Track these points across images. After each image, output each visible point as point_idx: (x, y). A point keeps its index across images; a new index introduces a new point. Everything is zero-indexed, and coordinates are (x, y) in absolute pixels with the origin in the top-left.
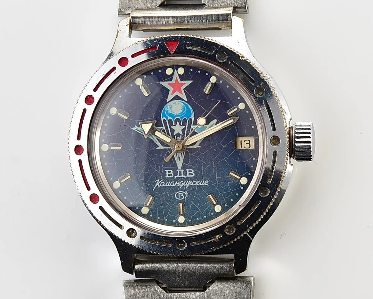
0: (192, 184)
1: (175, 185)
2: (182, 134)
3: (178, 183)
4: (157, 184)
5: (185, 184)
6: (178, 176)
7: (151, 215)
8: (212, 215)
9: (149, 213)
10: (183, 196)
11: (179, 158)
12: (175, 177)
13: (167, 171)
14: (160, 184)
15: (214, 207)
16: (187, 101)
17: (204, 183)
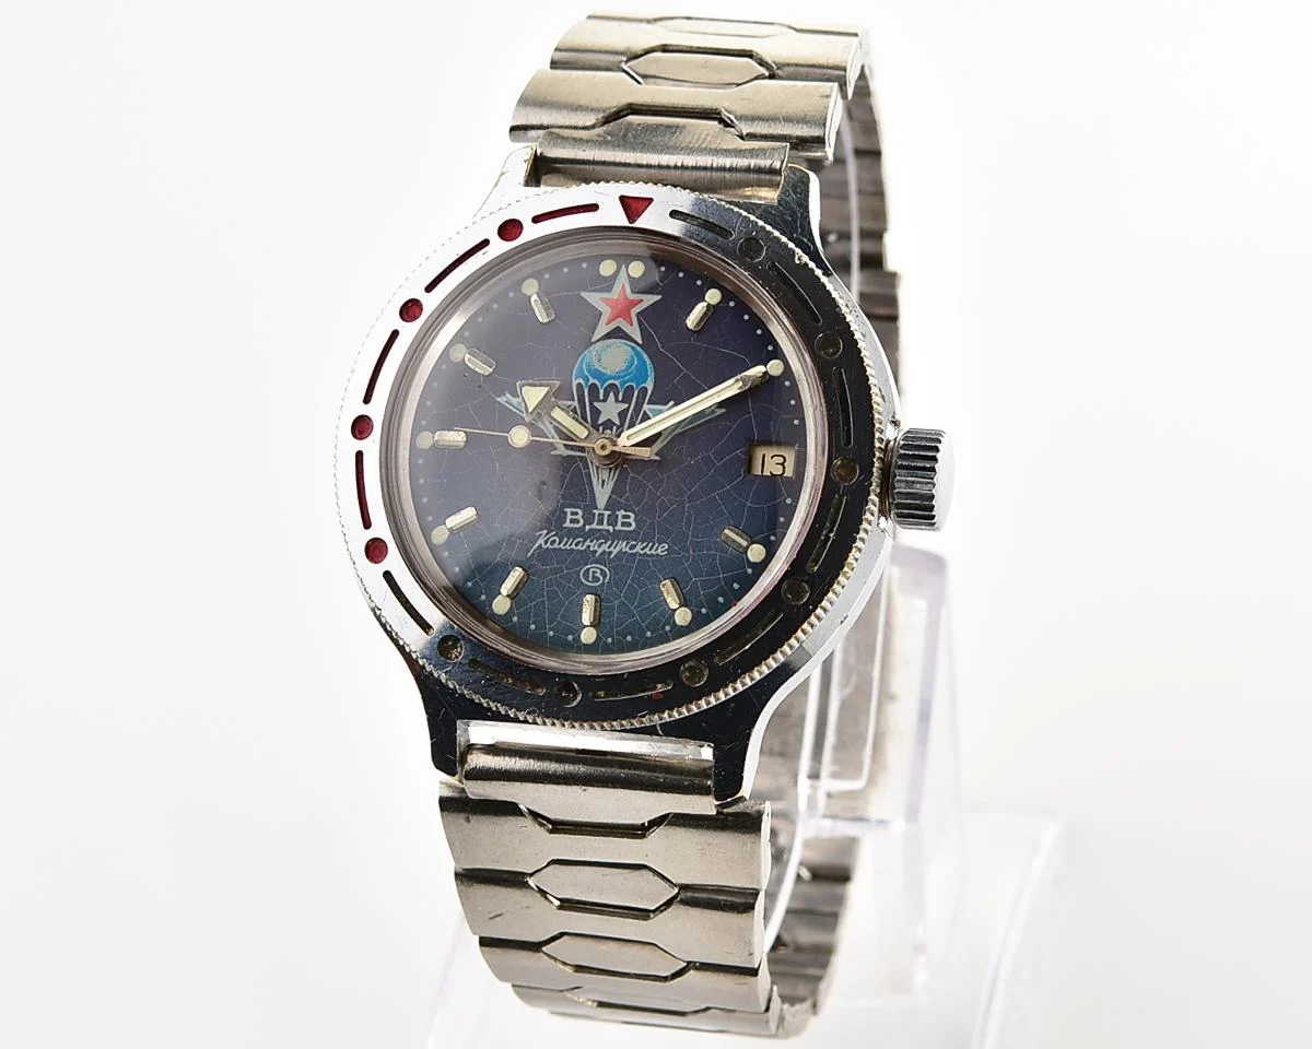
0: (627, 549)
1: (583, 548)
2: (618, 423)
6: (594, 526)
7: (515, 619)
8: (666, 632)
9: (510, 612)
10: (601, 578)
11: (603, 481)
12: (587, 527)
13: (569, 510)
14: (546, 542)
16: (640, 342)
17: (657, 549)
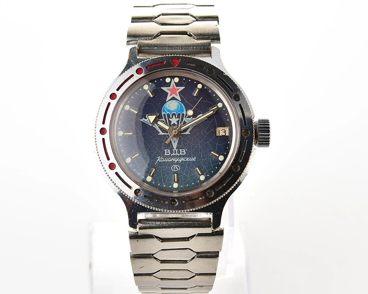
0: (184, 160)
1: (171, 161)
3: (174, 159)
4: (159, 160)
5: (179, 160)
6: (174, 154)
7: (154, 182)
8: (198, 183)
9: (152, 181)
10: (177, 169)
11: (175, 141)
12: (172, 155)
13: (166, 150)
14: (160, 160)
15: (200, 176)
16: (180, 101)
17: (193, 159)
